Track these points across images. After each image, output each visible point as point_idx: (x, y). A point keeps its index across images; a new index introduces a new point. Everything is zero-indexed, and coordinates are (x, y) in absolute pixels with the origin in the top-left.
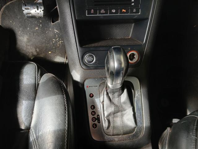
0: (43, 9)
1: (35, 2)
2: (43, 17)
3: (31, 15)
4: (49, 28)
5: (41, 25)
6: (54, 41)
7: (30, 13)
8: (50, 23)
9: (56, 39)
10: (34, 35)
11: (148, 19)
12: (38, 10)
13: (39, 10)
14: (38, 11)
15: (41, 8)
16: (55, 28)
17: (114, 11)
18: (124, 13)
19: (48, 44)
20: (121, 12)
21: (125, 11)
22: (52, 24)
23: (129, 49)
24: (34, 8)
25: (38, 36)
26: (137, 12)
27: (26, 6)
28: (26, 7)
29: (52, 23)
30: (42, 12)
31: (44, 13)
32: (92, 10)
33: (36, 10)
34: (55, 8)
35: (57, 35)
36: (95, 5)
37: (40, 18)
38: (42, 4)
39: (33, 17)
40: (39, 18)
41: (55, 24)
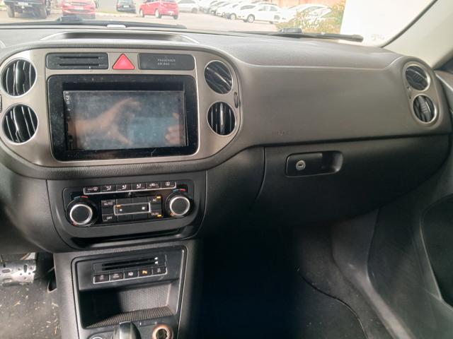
0: (35, 269)
1: (22, 259)
2: (32, 282)
3: (11, 281)
4: (42, 300)
5: (27, 297)
6: (47, 324)
7: (10, 279)
8: (44, 292)
9: (52, 320)
10: (10, 316)
11: (178, 279)
12: (25, 271)
13: (28, 271)
14: (26, 274)
15: (31, 268)
16: (53, 300)
17: (131, 274)
18: (145, 275)
19: (36, 332)
20: (141, 275)
21: (146, 272)
22: (49, 292)
23: (156, 323)
24: (19, 269)
25: (19, 317)
26: (163, 271)
27: (4, 266)
28: (5, 269)
29: (48, 290)
30: (33, 275)
31: (35, 276)
32: (102, 276)
33: (22, 271)
34: (52, 269)
35: (56, 312)
36: (107, 269)
37: (28, 284)
38: (34, 262)
39: (16, 284)
40: (25, 285)
41: (54, 293)
